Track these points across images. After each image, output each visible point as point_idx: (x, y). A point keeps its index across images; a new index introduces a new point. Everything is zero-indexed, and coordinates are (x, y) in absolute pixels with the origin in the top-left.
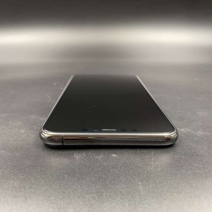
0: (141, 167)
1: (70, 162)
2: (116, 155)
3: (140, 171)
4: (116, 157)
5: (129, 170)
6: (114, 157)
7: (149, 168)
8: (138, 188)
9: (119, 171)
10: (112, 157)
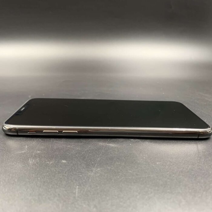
0: (83, 173)
1: (23, 167)
2: (65, 161)
3: (81, 176)
4: (65, 163)
5: (72, 175)
6: (63, 163)
7: (89, 174)
8: (74, 191)
9: (63, 176)
10: (61, 163)
